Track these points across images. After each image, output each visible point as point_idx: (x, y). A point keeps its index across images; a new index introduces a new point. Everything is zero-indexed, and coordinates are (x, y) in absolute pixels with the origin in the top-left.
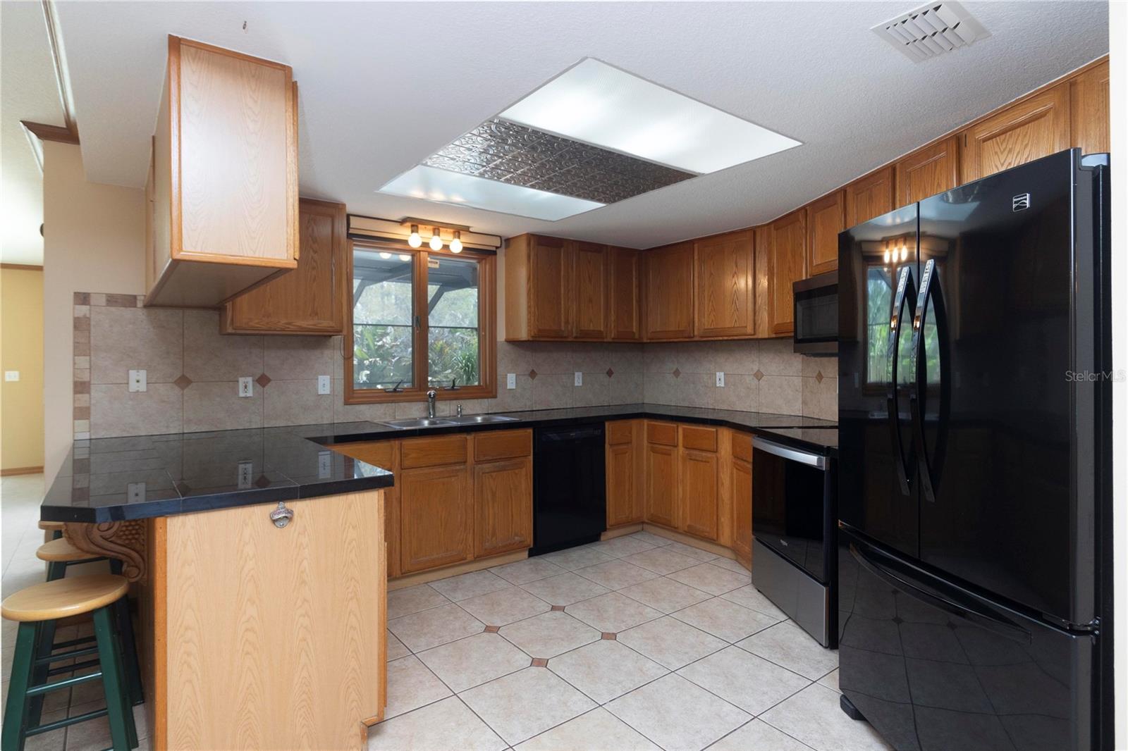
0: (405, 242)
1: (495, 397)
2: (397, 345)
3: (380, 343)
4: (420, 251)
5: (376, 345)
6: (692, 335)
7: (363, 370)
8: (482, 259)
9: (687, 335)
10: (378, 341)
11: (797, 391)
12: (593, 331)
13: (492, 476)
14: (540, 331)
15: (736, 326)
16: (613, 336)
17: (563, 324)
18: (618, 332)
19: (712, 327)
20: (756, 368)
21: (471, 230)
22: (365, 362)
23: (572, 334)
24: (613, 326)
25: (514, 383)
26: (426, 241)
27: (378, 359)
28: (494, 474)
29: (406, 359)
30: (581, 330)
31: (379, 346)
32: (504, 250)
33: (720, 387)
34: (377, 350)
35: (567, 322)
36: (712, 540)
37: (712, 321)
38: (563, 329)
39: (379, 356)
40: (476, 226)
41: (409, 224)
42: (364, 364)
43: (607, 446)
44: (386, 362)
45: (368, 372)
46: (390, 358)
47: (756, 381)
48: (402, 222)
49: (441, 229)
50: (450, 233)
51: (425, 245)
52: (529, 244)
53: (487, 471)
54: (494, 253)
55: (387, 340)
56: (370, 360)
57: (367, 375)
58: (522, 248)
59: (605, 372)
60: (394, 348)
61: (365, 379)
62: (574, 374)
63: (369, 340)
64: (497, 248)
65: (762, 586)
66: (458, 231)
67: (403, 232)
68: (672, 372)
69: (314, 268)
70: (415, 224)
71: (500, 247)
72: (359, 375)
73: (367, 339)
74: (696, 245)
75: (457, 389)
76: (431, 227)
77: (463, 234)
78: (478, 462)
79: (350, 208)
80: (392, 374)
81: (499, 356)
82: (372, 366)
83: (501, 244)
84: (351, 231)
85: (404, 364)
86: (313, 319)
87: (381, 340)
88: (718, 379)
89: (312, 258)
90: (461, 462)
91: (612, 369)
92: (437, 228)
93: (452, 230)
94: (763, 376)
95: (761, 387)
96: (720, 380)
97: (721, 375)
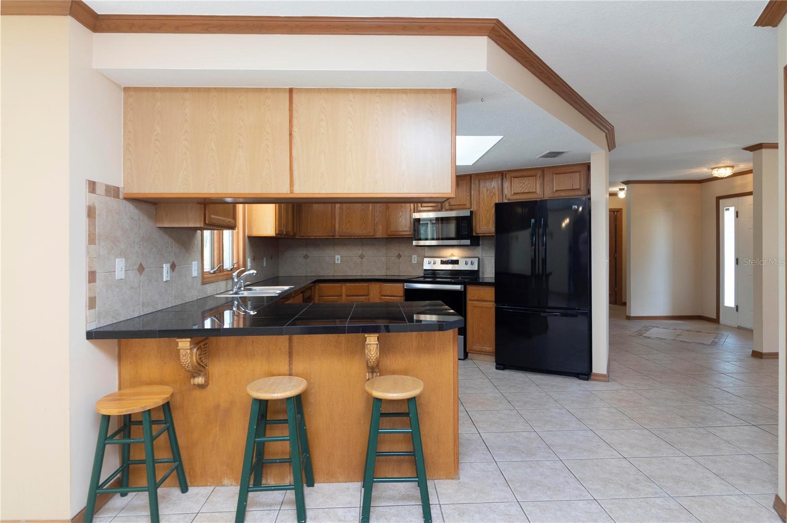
6: (334, 235)
11: (382, 264)
19: (348, 231)
20: (360, 253)
23: (284, 233)
25: (250, 265)
30: (286, 231)
33: (338, 263)
37: (348, 228)
38: (283, 229)
47: (360, 259)
59: (270, 257)
62: (264, 259)
68: (303, 256)
81: (246, 246)
88: (336, 259)
91: (272, 255)
94: (364, 256)
95: (363, 262)
96: (338, 259)
97: (338, 257)
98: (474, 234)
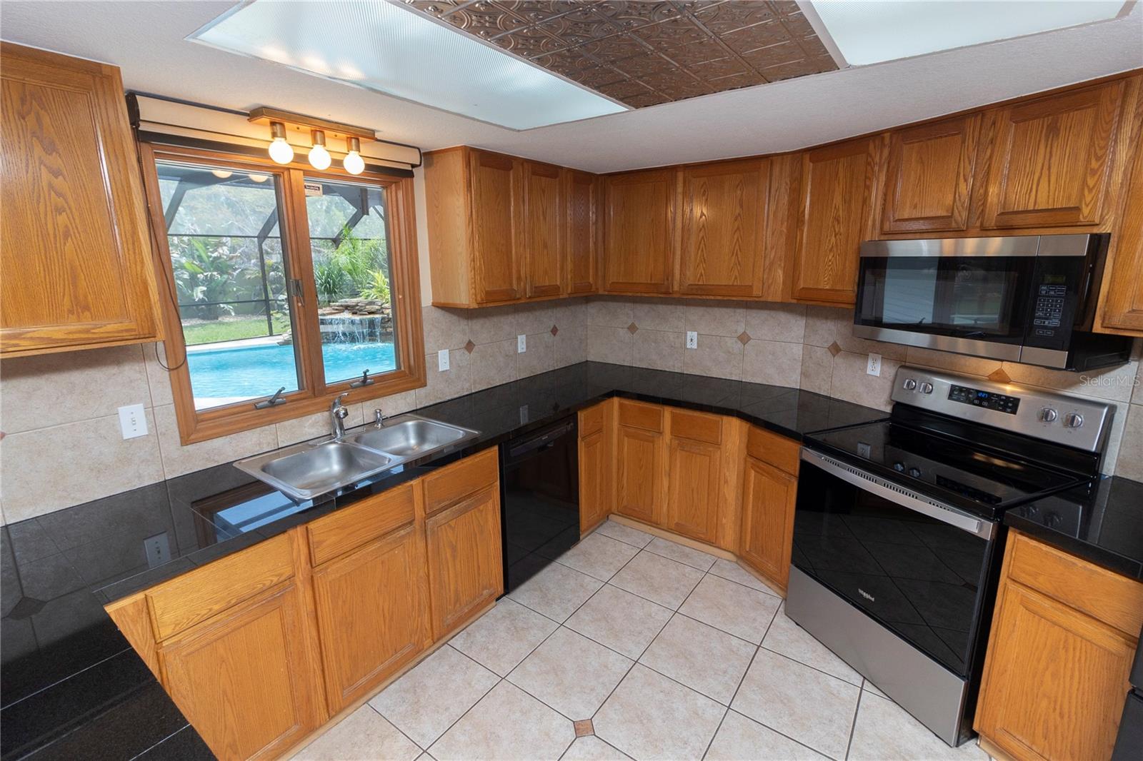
0: (263, 153)
1: (424, 385)
2: (237, 256)
3: (215, 254)
4: (289, 169)
5: (211, 257)
6: (671, 291)
7: (198, 286)
8: (391, 183)
9: (663, 290)
10: (212, 252)
11: (795, 359)
12: (549, 286)
13: (450, 526)
14: (487, 293)
15: (735, 284)
16: (569, 291)
17: (514, 282)
18: (575, 284)
19: (700, 283)
20: (741, 331)
21: (378, 135)
22: (199, 276)
23: (526, 294)
24: (569, 277)
25: (448, 363)
26: (338, 157)
27: (215, 273)
28: (452, 523)
29: (249, 272)
30: (536, 287)
31: (215, 258)
32: (423, 169)
33: (691, 349)
34: (213, 262)
35: (519, 279)
36: (710, 541)
37: (701, 275)
38: (515, 287)
39: (216, 269)
40: (386, 129)
41: (266, 120)
42: (198, 279)
43: (579, 439)
44: (226, 276)
45: (205, 289)
46: (230, 271)
47: (740, 344)
48: (254, 114)
49: (326, 132)
50: (341, 139)
51: (301, 158)
52: (468, 164)
53: (444, 522)
54: (409, 174)
55: (224, 251)
56: (205, 274)
57: (203, 292)
58: (456, 168)
59: (550, 330)
60: (234, 260)
61: (201, 296)
62: (517, 338)
63: (200, 250)
64: (413, 166)
65: (797, 614)
66: (357, 136)
67: (256, 134)
68: (626, 326)
69: (59, 210)
70: (278, 120)
71: (420, 165)
72: (192, 291)
73: (197, 250)
74: (680, 176)
75: (372, 384)
76: (307, 128)
77: (365, 142)
78: (430, 515)
79: (132, 77)
80: (235, 289)
81: (426, 327)
82: (208, 281)
83: (421, 163)
84: (143, 127)
85: (248, 276)
86: (79, 319)
87: (215, 251)
88: (689, 339)
89: (51, 186)
90: (407, 524)
91: (557, 326)
92: (319, 129)
93: (344, 136)
94: (749, 339)
95: (746, 352)
96: (692, 340)
97: (693, 335)
98: (1098, 328)
